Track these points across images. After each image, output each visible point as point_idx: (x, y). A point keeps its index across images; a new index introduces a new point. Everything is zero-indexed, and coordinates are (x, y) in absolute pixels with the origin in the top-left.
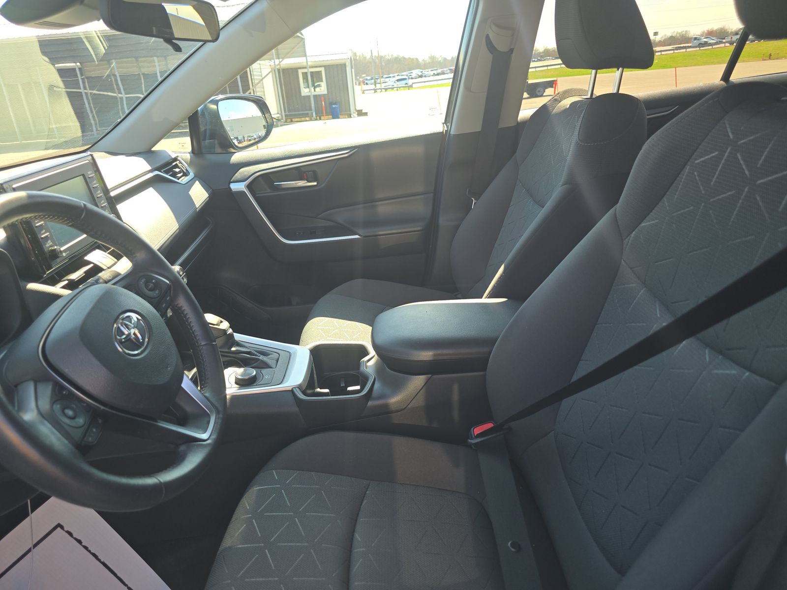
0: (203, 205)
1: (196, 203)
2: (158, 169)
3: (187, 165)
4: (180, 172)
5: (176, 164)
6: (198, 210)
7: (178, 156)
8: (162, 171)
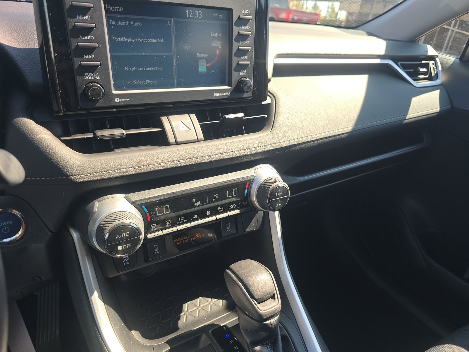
0: (420, 118)
1: (408, 113)
2: (396, 60)
3: (440, 69)
4: (424, 73)
5: (428, 64)
6: (405, 121)
7: (437, 56)
8: (399, 63)
